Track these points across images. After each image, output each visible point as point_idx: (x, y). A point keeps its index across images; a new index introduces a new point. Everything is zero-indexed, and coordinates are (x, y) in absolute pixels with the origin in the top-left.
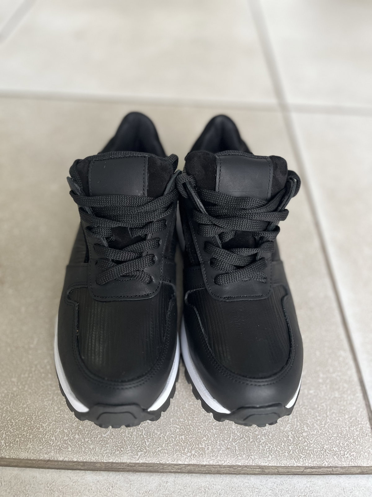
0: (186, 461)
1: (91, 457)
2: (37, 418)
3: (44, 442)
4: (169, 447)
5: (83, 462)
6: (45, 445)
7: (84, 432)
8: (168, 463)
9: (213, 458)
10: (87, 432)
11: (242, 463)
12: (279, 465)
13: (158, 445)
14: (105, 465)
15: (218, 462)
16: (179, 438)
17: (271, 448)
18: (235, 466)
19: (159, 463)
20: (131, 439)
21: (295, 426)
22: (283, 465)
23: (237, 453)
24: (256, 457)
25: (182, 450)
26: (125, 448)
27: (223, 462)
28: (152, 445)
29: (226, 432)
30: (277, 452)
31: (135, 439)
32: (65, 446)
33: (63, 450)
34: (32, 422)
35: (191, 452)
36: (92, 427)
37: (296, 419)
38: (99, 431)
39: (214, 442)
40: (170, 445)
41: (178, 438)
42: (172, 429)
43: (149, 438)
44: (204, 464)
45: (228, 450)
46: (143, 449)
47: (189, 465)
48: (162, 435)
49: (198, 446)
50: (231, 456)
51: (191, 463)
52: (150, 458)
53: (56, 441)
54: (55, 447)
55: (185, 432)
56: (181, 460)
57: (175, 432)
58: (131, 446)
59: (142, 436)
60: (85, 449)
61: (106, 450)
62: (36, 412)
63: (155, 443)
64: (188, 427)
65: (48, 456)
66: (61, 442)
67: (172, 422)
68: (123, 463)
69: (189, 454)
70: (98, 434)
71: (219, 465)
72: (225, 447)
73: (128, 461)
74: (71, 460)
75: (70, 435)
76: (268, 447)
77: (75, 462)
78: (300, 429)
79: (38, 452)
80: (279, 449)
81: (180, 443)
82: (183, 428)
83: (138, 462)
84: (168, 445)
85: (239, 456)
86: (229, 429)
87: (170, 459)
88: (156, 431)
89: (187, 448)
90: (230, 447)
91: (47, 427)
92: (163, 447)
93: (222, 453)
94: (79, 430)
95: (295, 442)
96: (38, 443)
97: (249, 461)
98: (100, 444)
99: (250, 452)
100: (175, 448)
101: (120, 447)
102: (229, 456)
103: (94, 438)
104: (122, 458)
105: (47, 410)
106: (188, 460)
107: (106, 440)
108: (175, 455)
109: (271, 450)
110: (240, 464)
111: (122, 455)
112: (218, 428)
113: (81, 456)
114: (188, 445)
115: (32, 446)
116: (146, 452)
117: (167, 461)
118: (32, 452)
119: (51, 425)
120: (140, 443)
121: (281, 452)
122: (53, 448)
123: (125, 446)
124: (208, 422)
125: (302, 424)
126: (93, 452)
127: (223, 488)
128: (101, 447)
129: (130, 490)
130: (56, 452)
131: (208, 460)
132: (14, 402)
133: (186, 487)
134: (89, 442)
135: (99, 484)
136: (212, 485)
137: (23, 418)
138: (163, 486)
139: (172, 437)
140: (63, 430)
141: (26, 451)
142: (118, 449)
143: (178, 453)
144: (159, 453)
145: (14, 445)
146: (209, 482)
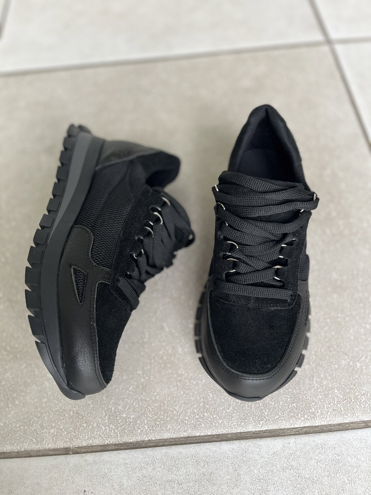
1: (222, 430)
2: (169, 403)
3: (180, 422)
4: (285, 415)
5: (217, 435)
6: (182, 425)
8: (286, 427)
9: (323, 419)
10: (213, 410)
11: (348, 421)
13: (275, 414)
14: (235, 435)
15: (328, 422)
16: (291, 406)
18: (343, 424)
19: (279, 428)
20: (251, 411)
23: (343, 413)
24: (359, 414)
25: (296, 416)
26: (248, 420)
27: (332, 422)
28: (270, 415)
29: (330, 396)
31: (254, 411)
32: (198, 424)
33: (198, 427)
34: (166, 407)
35: (304, 417)
36: (216, 405)
39: (321, 406)
40: (285, 413)
41: (290, 406)
42: (284, 399)
43: (266, 408)
44: (317, 425)
45: (335, 411)
46: (264, 419)
47: (304, 427)
49: (309, 411)
50: (338, 416)
51: (305, 425)
52: (270, 425)
53: (190, 420)
54: (190, 425)
55: (296, 400)
56: (297, 424)
57: (287, 401)
59: (260, 408)
60: (216, 424)
61: (233, 423)
62: (167, 398)
63: (272, 413)
64: (297, 396)
65: (186, 433)
66: (194, 420)
67: (282, 393)
68: (250, 432)
69: (302, 419)
70: (223, 410)
71: (330, 425)
72: (332, 409)
73: (254, 430)
74: (207, 434)
75: (200, 414)
77: (210, 435)
79: (177, 431)
81: (293, 410)
82: (293, 397)
83: (261, 429)
84: (283, 412)
85: (344, 415)
86: (332, 394)
87: (288, 424)
88: (271, 403)
89: (300, 414)
90: (336, 409)
91: (179, 409)
92: (279, 415)
93: (330, 414)
94: (206, 408)
96: (175, 423)
97: (354, 418)
98: (227, 418)
99: (354, 411)
100: (290, 415)
101: (244, 419)
102: (337, 416)
103: (221, 414)
104: (247, 428)
105: (175, 395)
106: (302, 424)
107: (231, 415)
108: (291, 420)
111: (247, 426)
112: (323, 394)
113: (214, 430)
114: (300, 411)
116: (267, 421)
117: (285, 426)
118: (173, 432)
119: (182, 407)
120: (259, 413)
122: (189, 426)
123: (248, 418)
124: (313, 390)
126: (222, 426)
127: (336, 443)
128: (228, 421)
129: (261, 453)
130: (193, 429)
131: (320, 421)
132: (145, 392)
133: (306, 446)
134: (217, 417)
135: (234, 451)
136: (327, 442)
137: (157, 404)
138: (286, 447)
139: (285, 406)
140: (193, 410)
141: (168, 432)
142: (243, 421)
143: (293, 419)
144: (277, 420)
145: (156, 428)
146: (324, 439)
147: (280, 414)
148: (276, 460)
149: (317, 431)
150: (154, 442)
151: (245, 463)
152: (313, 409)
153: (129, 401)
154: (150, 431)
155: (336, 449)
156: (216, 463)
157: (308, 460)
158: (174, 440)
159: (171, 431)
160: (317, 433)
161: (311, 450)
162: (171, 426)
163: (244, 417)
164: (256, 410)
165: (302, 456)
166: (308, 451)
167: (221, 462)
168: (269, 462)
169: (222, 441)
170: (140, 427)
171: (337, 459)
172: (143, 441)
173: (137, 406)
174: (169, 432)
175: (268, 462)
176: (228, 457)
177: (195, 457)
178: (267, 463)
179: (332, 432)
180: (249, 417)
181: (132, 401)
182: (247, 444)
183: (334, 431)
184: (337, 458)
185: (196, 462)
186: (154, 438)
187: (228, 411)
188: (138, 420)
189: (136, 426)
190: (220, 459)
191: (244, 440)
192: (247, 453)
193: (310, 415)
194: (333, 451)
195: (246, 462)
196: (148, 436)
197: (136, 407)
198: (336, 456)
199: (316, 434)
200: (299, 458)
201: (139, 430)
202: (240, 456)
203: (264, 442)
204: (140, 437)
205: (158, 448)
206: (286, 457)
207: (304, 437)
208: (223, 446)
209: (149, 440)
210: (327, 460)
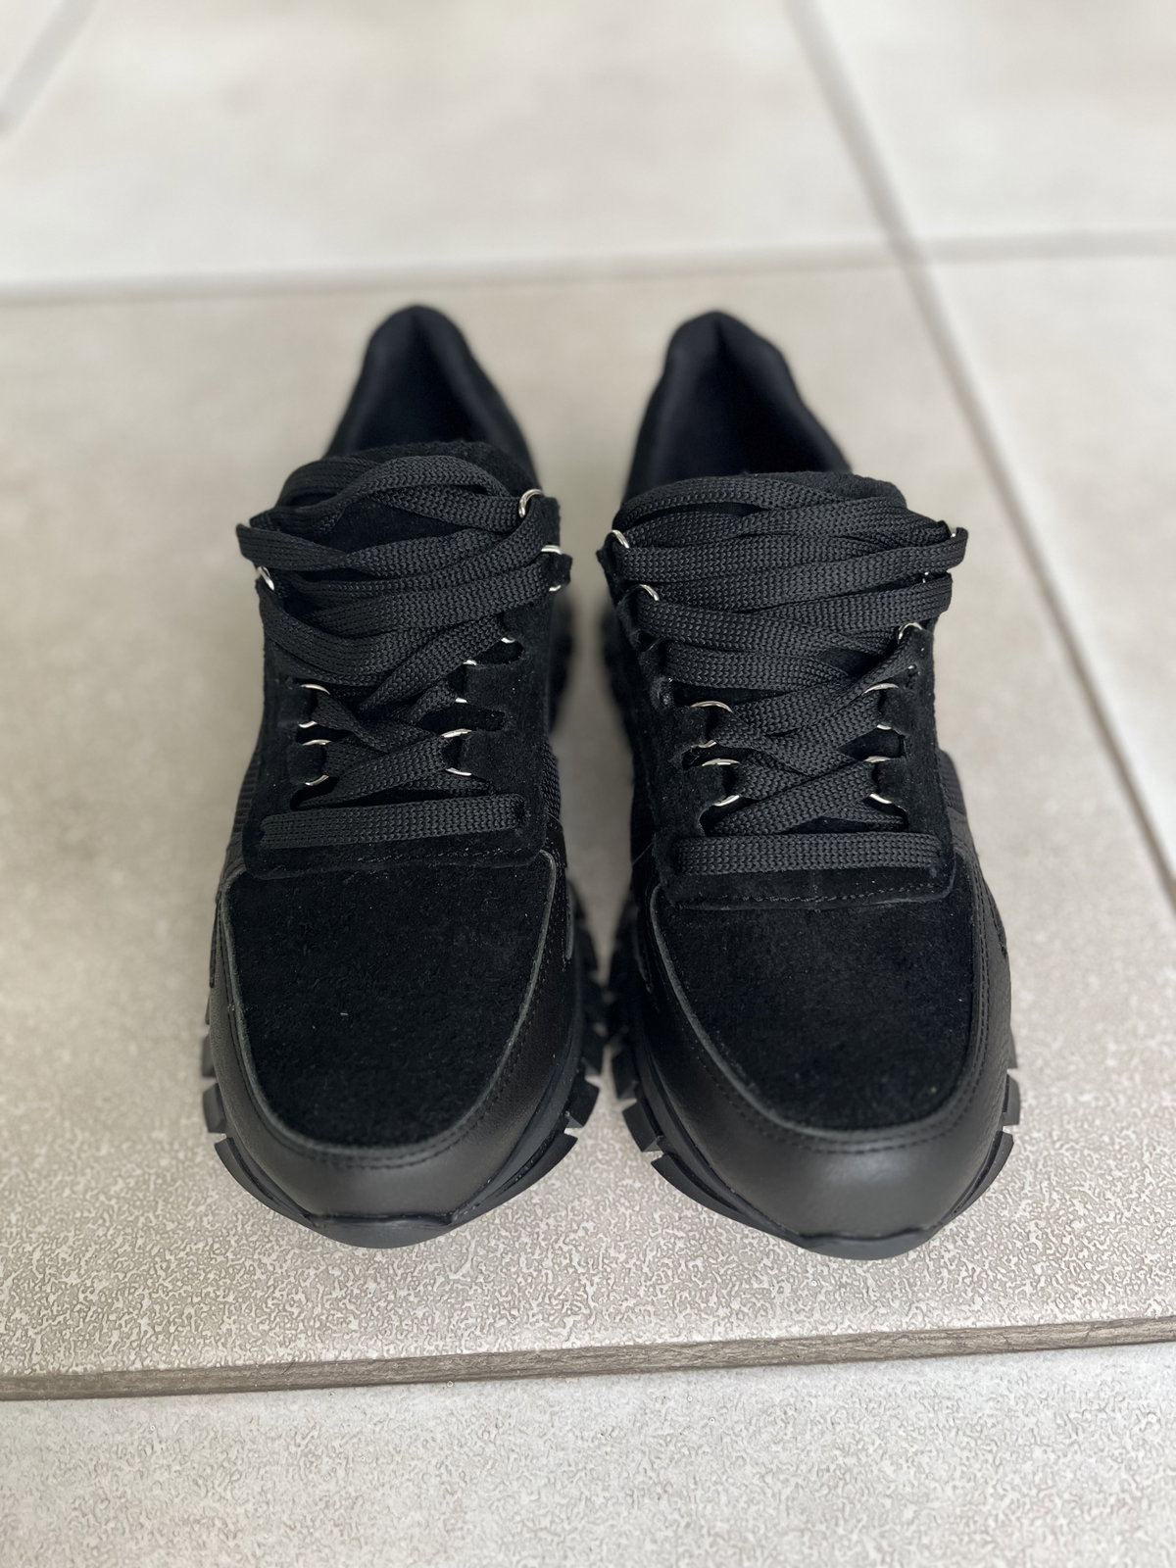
0: (716, 1332)
2: (244, 1241)
3: (273, 1311)
4: (660, 1296)
5: (399, 1360)
6: (278, 1319)
7: (391, 1272)
8: (660, 1341)
9: (797, 1317)
10: (400, 1272)
11: (890, 1326)
12: (1008, 1324)
13: (625, 1292)
14: (468, 1363)
15: (817, 1329)
16: (687, 1266)
17: (977, 1272)
18: (869, 1336)
19: (631, 1343)
20: (538, 1281)
21: (1046, 1204)
22: (1021, 1323)
23: (873, 1298)
24: (933, 1304)
25: (700, 1302)
26: (522, 1309)
27: (832, 1327)
28: (606, 1294)
30: (996, 1286)
31: (550, 1280)
32: (338, 1319)
33: (334, 1328)
34: (230, 1255)
35: (728, 1306)
36: (414, 1255)
37: (1045, 1184)
38: (435, 1265)
39: (796, 1272)
40: (661, 1290)
41: (683, 1267)
42: (662, 1243)
43: (595, 1272)
44: (774, 1336)
45: (843, 1290)
46: (580, 1308)
47: (727, 1343)
48: (634, 1260)
49: (747, 1287)
50: (854, 1307)
51: (731, 1336)
52: (603, 1331)
53: (310, 1305)
54: (308, 1322)
55: (705, 1248)
56: (699, 1332)
57: (673, 1249)
58: (540, 1300)
59: (571, 1271)
60: (401, 1321)
61: (466, 1318)
62: (239, 1223)
63: (615, 1287)
64: (711, 1232)
65: (288, 1351)
66: (323, 1305)
67: (658, 1221)
68: (524, 1353)
69: (722, 1312)
70: (436, 1273)
71: (821, 1338)
72: (833, 1282)
73: (538, 1346)
74: (363, 1357)
75: (349, 1284)
76: (967, 1270)
77: (375, 1361)
78: (1061, 1213)
79: (256, 1341)
80: (1003, 1275)
81: (691, 1281)
82: (697, 1237)
83: (567, 1345)
84: (655, 1289)
85: (878, 1304)
87: (667, 1329)
89: (714, 1295)
90: (849, 1281)
91: (277, 1264)
92: (639, 1296)
93: (824, 1299)
94: (376, 1266)
95: (1051, 1252)
96: (253, 1314)
97: (913, 1317)
98: (446, 1302)
99: (914, 1292)
100: (678, 1297)
101: (507, 1306)
102: (849, 1308)
103: (425, 1286)
104: (516, 1338)
106: (718, 1329)
107: (462, 1290)
108: (681, 1317)
109: (979, 1280)
110: (885, 1329)
111: (518, 1330)
113: (392, 1342)
114: (716, 1285)
115: (237, 1325)
116: (590, 1315)
117: (656, 1337)
118: (238, 1343)
119: (288, 1257)
120: (567, 1289)
121: (1009, 1284)
122: (301, 1325)
123: (522, 1304)
125: (1068, 1197)
126: (425, 1328)
127: (841, 1404)
128: (449, 1311)
129: (553, 1430)
130: (313, 1335)
131: (785, 1323)
132: (166, 1201)
133: (724, 1411)
134: (411, 1298)
135: (454, 1420)
136: (807, 1399)
137: (201, 1245)
138: (652, 1412)
139: (664, 1265)
140: (327, 1269)
141: (219, 1344)
142: (503, 1312)
143: (688, 1311)
144: (630, 1314)
145: (180, 1329)
146: (796, 1390)
147: (641, 1293)
148: (608, 1458)
149: (773, 1358)
150: (161, 1380)
151: (489, 1467)
152: (765, 1278)
153: (101, 1233)
154: (153, 1339)
155: (838, 1428)
156: (381, 1460)
157: (728, 1464)
158: (237, 1374)
159: (234, 1342)
160: (770, 1365)
161: (742, 1427)
162: (234, 1322)
163: (510, 1298)
164: (555, 1276)
165: (708, 1449)
166: (731, 1432)
167: (397, 1458)
168: (581, 1466)
169: (415, 1383)
170: (123, 1322)
171: (839, 1467)
172: (123, 1373)
173: (127, 1247)
174: (224, 1345)
175: (577, 1464)
176: (427, 1441)
177: (303, 1438)
178: (573, 1468)
179: (830, 1363)
180: (528, 1302)
181: (111, 1232)
182: (508, 1397)
183: (837, 1361)
184: (840, 1461)
185: (306, 1456)
186: (165, 1362)
187: (452, 1277)
188: (120, 1298)
189: (108, 1319)
190: (395, 1449)
191: (498, 1384)
192: (501, 1430)
193: (754, 1300)
194: (828, 1437)
195: (496, 1461)
196: (145, 1355)
197: (120, 1251)
198: (837, 1453)
199: (768, 1369)
200: (697, 1454)
201: (116, 1334)
202: (475, 1439)
203: (572, 1390)
204: (113, 1358)
205: (173, 1398)
206: (647, 1450)
207: (722, 1377)
208: (415, 1402)
209: (145, 1372)
210: (803, 1467)
